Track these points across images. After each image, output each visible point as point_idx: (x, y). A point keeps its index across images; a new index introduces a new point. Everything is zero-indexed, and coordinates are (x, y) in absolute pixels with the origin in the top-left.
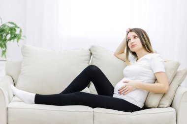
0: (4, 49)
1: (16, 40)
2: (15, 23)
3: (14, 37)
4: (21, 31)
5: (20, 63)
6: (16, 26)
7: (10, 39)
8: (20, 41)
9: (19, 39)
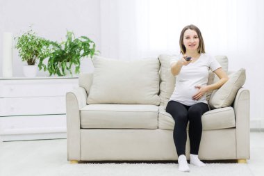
0: (77, 65)
1: (89, 55)
2: (88, 37)
3: (88, 52)
4: (94, 45)
5: (92, 75)
6: (89, 41)
7: (84, 55)
8: (94, 56)
9: (93, 54)
